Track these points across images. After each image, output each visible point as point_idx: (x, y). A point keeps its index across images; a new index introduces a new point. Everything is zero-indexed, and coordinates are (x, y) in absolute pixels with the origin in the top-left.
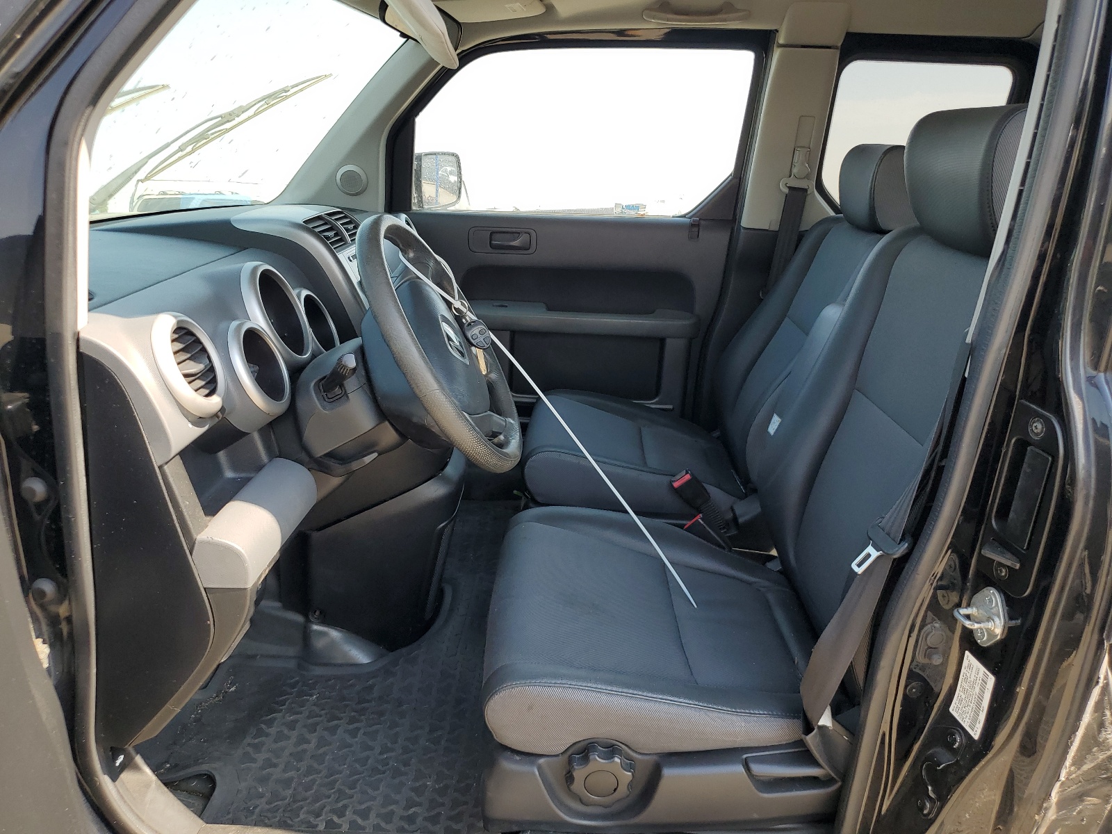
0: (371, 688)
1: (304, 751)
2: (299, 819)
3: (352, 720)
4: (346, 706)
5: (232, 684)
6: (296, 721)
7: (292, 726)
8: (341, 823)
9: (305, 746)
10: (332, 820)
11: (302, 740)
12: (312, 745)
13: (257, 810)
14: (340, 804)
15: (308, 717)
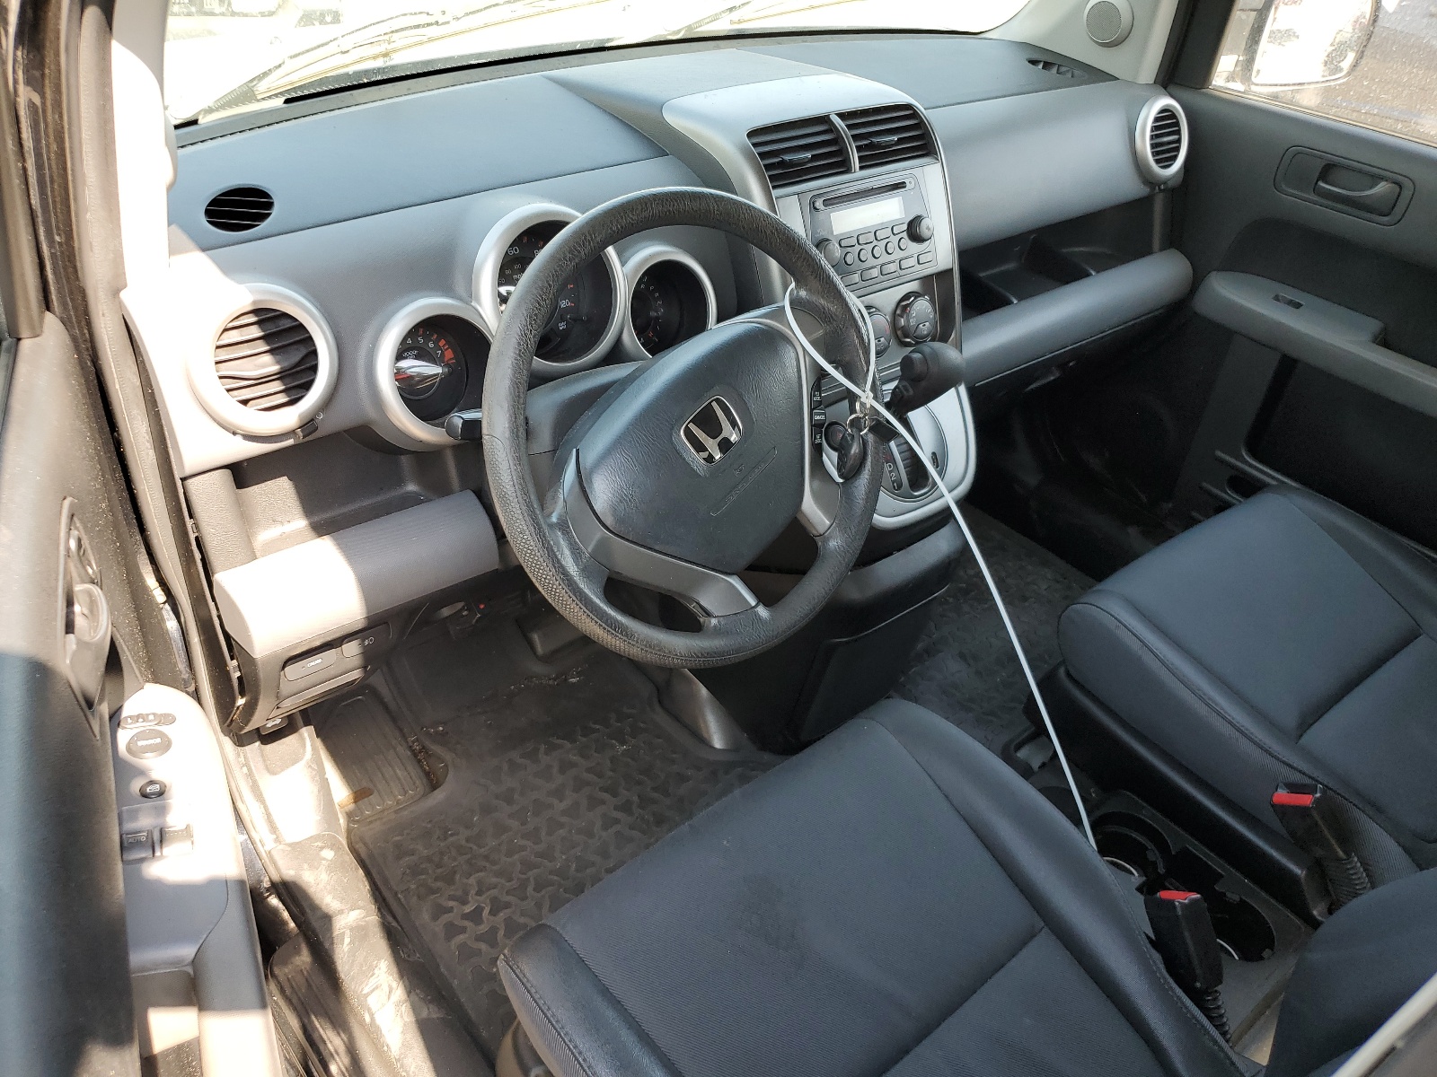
0: (682, 778)
1: (550, 806)
2: (466, 880)
3: (626, 808)
4: (639, 783)
5: (579, 674)
6: (573, 765)
7: (565, 767)
8: (485, 920)
9: (555, 802)
10: (483, 909)
11: (559, 793)
12: (563, 806)
13: (451, 839)
14: (508, 898)
15: (589, 770)
